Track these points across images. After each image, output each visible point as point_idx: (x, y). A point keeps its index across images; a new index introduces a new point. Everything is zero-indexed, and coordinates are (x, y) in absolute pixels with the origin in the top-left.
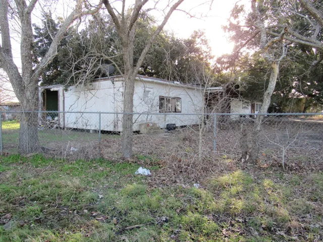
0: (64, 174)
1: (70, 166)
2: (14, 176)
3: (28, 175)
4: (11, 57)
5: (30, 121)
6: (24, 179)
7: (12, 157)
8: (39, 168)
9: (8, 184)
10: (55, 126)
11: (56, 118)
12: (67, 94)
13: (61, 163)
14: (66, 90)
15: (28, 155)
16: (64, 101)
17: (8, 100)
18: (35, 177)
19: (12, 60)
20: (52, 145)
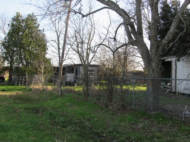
0: (182, 134)
1: (187, 128)
2: (143, 128)
3: (153, 129)
4: (143, 37)
5: (154, 86)
6: (151, 132)
7: (140, 113)
8: (160, 125)
9: (140, 133)
10: (168, 90)
11: (169, 84)
12: (179, 64)
13: (178, 123)
14: (179, 60)
15: (152, 113)
16: (176, 70)
17: (133, 69)
18: (158, 131)
19: (143, 40)
20: (169, 107)
